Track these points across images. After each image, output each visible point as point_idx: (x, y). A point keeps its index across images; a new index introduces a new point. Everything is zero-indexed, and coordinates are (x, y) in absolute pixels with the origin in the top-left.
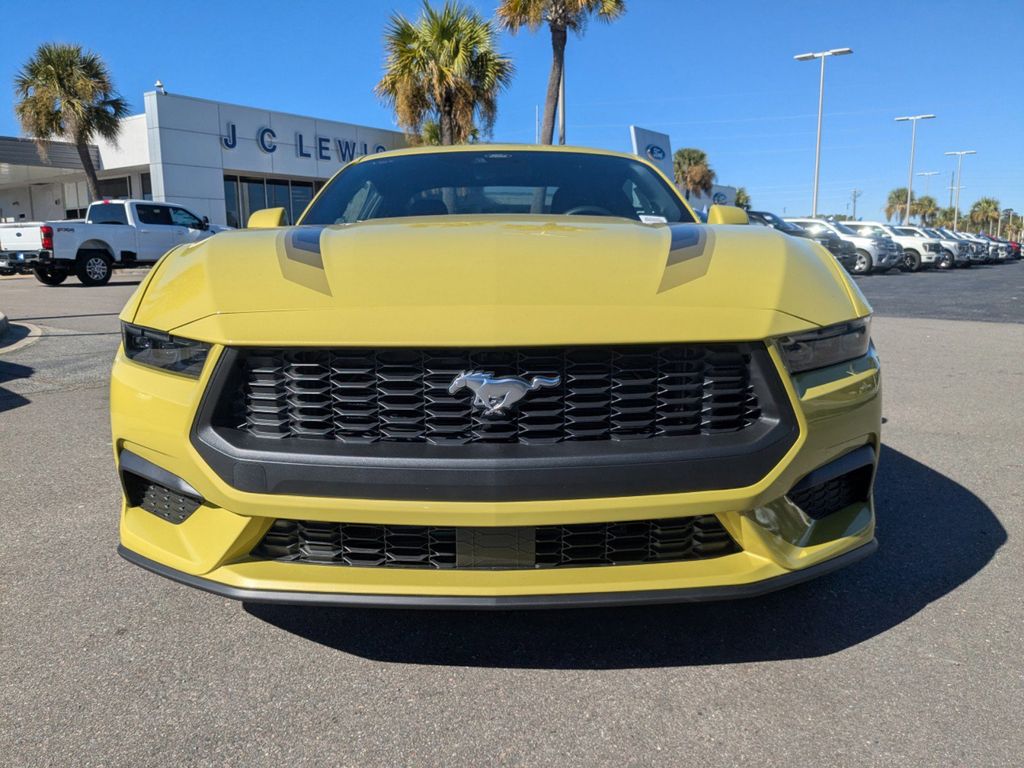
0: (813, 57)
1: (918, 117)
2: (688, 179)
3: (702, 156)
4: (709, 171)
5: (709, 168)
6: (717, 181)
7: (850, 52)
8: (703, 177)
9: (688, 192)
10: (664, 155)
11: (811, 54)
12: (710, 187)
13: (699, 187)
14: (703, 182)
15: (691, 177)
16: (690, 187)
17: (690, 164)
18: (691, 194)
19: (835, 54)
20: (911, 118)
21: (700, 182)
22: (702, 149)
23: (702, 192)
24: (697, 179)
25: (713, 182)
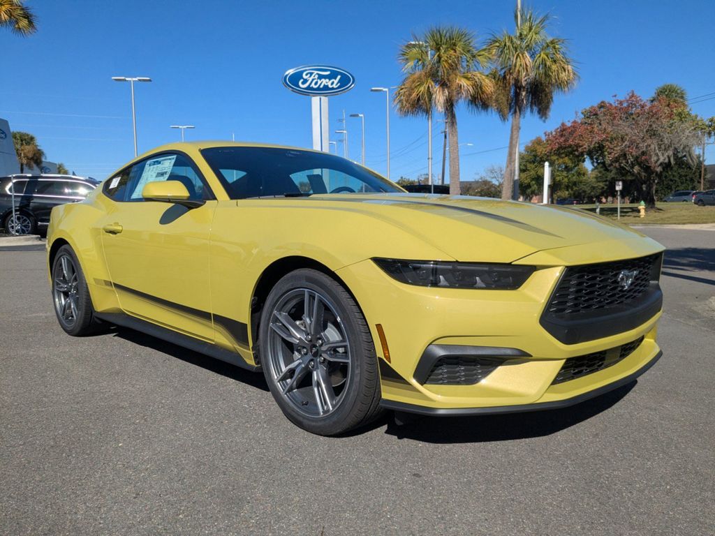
0: (125, 80)
1: (185, 127)
2: (22, 155)
3: (32, 139)
4: (39, 150)
5: (39, 148)
6: (46, 158)
7: (150, 80)
8: (34, 154)
9: (22, 165)
10: (6, 136)
11: (123, 78)
12: (41, 162)
13: (32, 163)
14: (35, 158)
15: (24, 154)
16: (25, 161)
17: (22, 144)
18: (24, 166)
19: (140, 80)
20: (180, 127)
21: (32, 159)
22: (31, 133)
23: (35, 166)
24: (30, 155)
25: (43, 160)
